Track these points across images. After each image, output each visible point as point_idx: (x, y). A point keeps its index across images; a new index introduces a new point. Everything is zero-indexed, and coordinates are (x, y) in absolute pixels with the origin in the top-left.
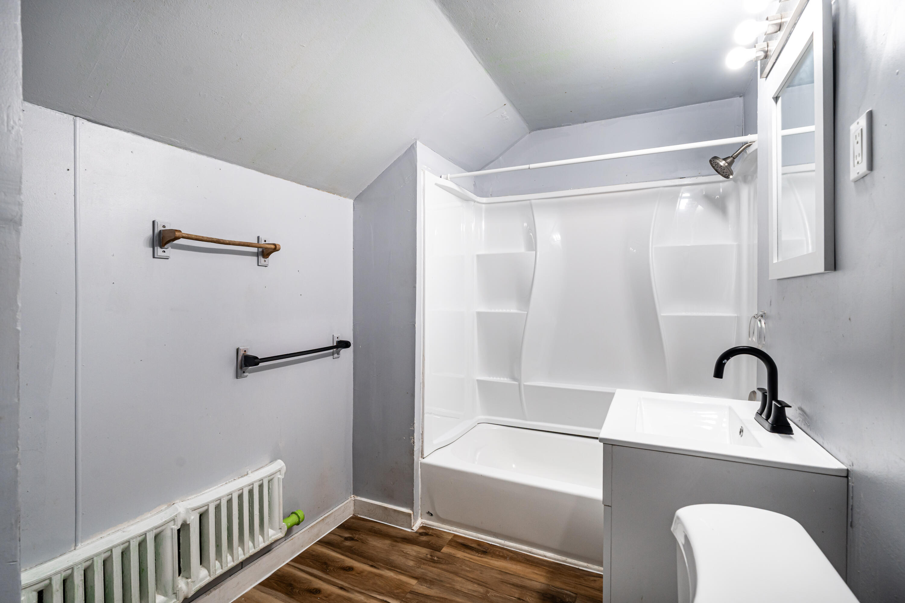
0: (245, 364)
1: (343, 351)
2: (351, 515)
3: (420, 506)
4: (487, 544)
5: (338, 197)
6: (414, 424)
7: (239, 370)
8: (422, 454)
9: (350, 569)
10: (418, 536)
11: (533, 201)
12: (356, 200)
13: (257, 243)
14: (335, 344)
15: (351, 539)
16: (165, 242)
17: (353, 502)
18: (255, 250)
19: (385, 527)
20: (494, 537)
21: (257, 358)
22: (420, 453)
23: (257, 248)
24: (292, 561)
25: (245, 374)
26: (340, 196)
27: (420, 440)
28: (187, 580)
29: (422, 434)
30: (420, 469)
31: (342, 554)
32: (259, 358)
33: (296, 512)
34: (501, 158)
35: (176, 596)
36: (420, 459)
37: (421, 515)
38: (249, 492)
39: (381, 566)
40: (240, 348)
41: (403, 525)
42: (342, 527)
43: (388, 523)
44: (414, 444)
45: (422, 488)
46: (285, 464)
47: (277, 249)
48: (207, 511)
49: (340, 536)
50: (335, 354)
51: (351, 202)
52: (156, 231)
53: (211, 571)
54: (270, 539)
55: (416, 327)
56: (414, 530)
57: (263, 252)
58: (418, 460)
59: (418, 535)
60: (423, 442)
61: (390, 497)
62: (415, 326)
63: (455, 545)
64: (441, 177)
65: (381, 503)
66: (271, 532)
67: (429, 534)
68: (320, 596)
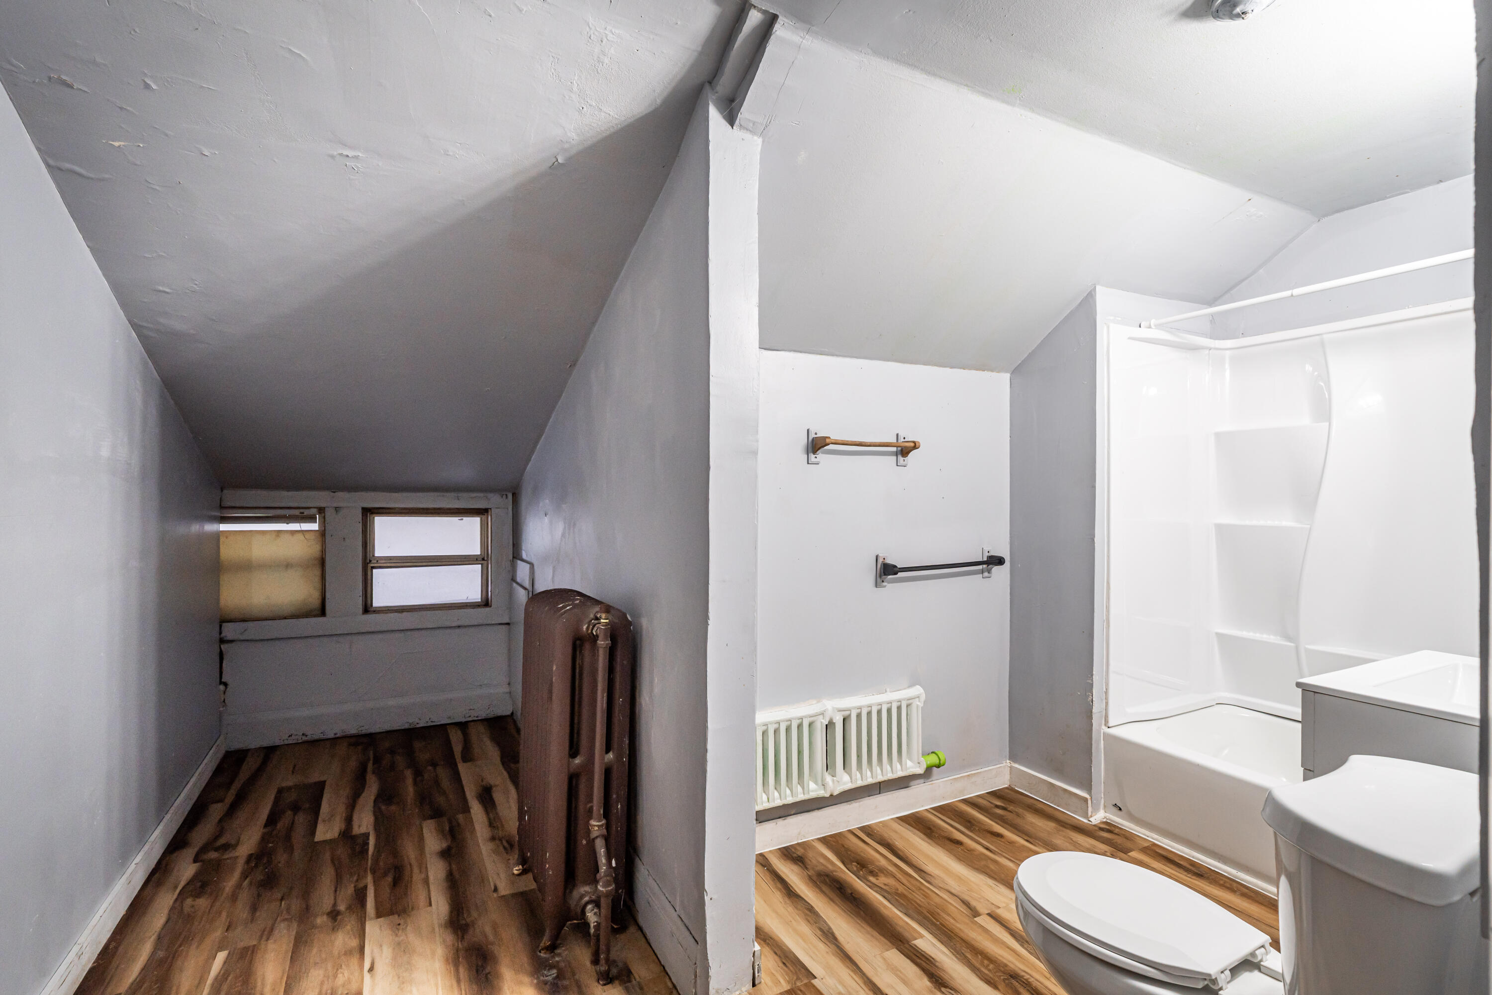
0: (884, 572)
1: (996, 569)
2: (1006, 786)
3: (1103, 794)
4: (1206, 868)
5: (990, 373)
6: (1092, 675)
7: (878, 579)
8: (1106, 722)
9: (999, 835)
10: (1096, 830)
11: (1325, 336)
12: (1013, 373)
13: (896, 441)
14: (985, 559)
15: (1004, 809)
16: (816, 449)
17: (1009, 769)
18: (894, 449)
19: (1050, 809)
20: (1219, 862)
21: (895, 566)
22: (1104, 719)
23: (896, 448)
24: (931, 808)
25: (885, 584)
26: (991, 371)
27: (1102, 700)
28: (833, 778)
29: (1106, 693)
30: (1102, 742)
31: (991, 819)
32: (898, 567)
33: (936, 752)
34: (1261, 271)
35: (824, 787)
36: (1103, 727)
37: (1105, 806)
38: (888, 710)
39: (1039, 844)
40: (880, 555)
41: (1076, 812)
42: (994, 794)
43: (1055, 805)
44: (1092, 703)
45: (1106, 769)
46: (924, 691)
47: (917, 447)
48: (850, 716)
49: (990, 802)
50: (985, 572)
51: (1007, 376)
52: (810, 439)
53: (853, 779)
54: (908, 771)
55: (1096, 542)
56: (1091, 822)
57: (902, 450)
58: (1099, 729)
59: (1096, 828)
60: (1107, 703)
61: (1058, 770)
62: (1094, 540)
63: (1153, 855)
64: (1140, 327)
65: (1047, 778)
66: (909, 763)
67: (1114, 832)
68: (962, 848)
